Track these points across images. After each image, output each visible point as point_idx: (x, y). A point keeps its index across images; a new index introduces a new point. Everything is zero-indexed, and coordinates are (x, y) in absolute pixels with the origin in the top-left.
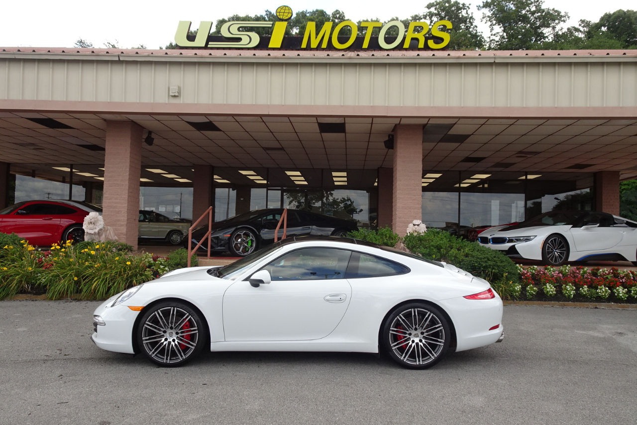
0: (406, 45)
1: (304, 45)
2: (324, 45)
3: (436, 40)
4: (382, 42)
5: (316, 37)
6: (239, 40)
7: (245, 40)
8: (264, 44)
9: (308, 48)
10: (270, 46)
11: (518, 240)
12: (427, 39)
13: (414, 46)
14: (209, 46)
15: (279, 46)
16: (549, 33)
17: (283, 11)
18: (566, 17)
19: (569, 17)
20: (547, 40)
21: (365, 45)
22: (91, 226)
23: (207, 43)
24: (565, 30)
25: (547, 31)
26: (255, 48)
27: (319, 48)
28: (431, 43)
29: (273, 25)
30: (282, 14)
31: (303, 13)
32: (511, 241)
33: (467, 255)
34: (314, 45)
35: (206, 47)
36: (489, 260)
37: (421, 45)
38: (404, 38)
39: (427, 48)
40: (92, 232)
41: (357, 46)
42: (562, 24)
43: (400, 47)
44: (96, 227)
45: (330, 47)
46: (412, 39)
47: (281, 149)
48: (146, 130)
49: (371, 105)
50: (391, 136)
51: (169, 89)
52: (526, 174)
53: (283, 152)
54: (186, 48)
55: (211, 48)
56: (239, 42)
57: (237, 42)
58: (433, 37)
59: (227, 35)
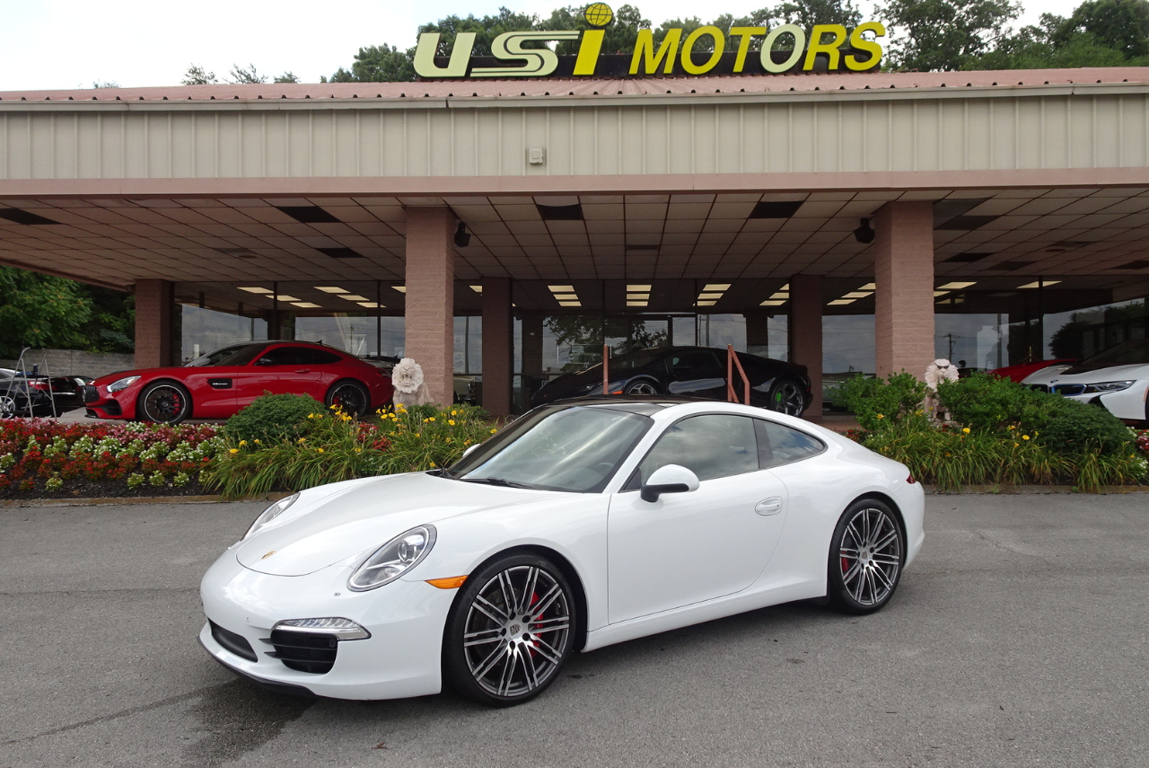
0: (808, 65)
1: (634, 70)
2: (668, 69)
3: (858, 55)
4: (766, 61)
5: (654, 55)
6: (523, 63)
7: (533, 63)
8: (565, 69)
9: (642, 75)
10: (576, 72)
11: (1103, 387)
12: (843, 54)
13: (822, 66)
14: (472, 75)
15: (591, 72)
16: (989, 38)
17: (596, 12)
18: (1019, 9)
19: (1022, 10)
20: (985, 50)
21: (739, 67)
22: (407, 381)
23: (469, 71)
24: (1016, 32)
25: (984, 34)
26: (548, 77)
27: (659, 74)
28: (850, 61)
29: (581, 35)
30: (596, 17)
31: (563, 10)
32: (1090, 389)
33: (1053, 414)
34: (651, 68)
35: (467, 77)
36: (1092, 420)
37: (834, 65)
38: (805, 53)
39: (843, 69)
40: (408, 390)
41: (725, 68)
42: (1010, 20)
43: (798, 69)
44: (415, 383)
45: (679, 72)
46: (819, 54)
47: (657, 247)
48: (458, 221)
49: (865, 170)
50: (865, 221)
51: (527, 152)
52: (1040, 279)
53: (654, 252)
54: (432, 79)
55: (475, 79)
56: (523, 66)
57: (520, 66)
58: (853, 51)
59: (504, 55)
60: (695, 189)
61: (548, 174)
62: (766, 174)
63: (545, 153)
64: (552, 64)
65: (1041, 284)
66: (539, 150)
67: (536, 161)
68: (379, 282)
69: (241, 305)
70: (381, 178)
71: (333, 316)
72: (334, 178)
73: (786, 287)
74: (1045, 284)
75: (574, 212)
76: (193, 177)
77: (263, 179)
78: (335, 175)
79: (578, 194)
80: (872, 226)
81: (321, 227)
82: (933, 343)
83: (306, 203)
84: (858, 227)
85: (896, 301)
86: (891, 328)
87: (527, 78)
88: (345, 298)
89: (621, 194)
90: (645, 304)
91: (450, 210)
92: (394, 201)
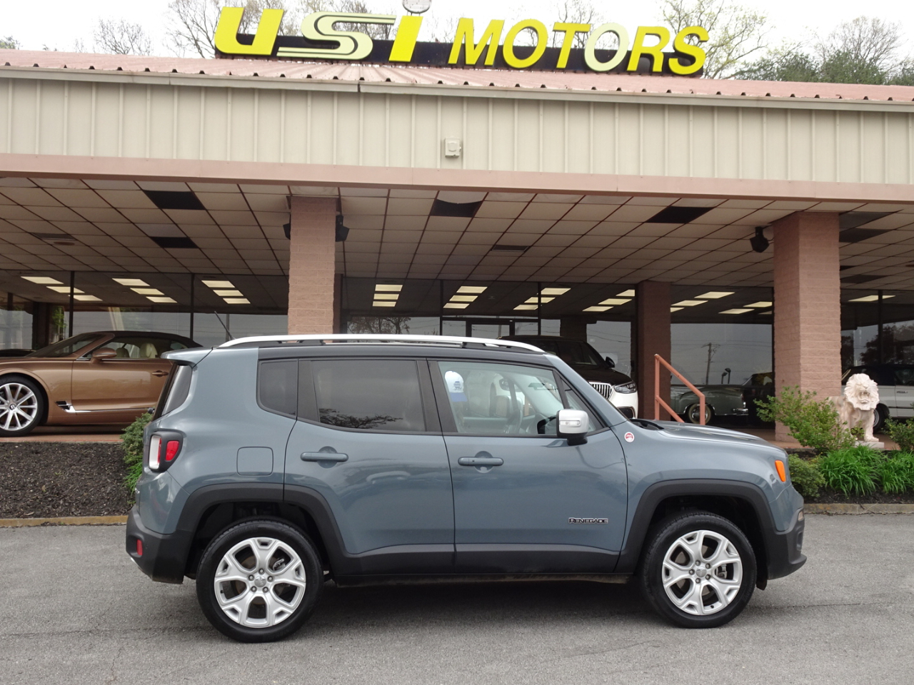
0: (633, 66)
1: (453, 58)
2: (490, 60)
3: (681, 59)
4: (591, 60)
5: (475, 46)
6: (335, 45)
7: (345, 47)
8: (380, 54)
9: (462, 64)
10: (391, 59)
12: (667, 57)
13: (646, 68)
14: (279, 54)
15: (409, 59)
21: (562, 62)
23: (275, 50)
27: (480, 64)
28: (674, 64)
34: (471, 58)
35: (273, 56)
37: (658, 67)
41: (548, 63)
43: (622, 69)
45: (500, 63)
46: (643, 55)
47: (525, 249)
48: (339, 213)
49: (789, 179)
50: (759, 230)
51: (443, 144)
52: (880, 293)
53: (519, 253)
54: (233, 56)
55: (281, 58)
56: (334, 48)
57: (330, 48)
58: (677, 54)
59: (313, 36)
60: (620, 190)
61: (465, 168)
62: (691, 179)
63: (462, 145)
64: (366, 49)
65: (880, 297)
66: (455, 142)
67: (452, 154)
68: (193, 275)
69: (10, 296)
70: (282, 165)
71: (107, 311)
72: (228, 163)
73: (631, 293)
74: (884, 297)
75: (470, 210)
77: (147, 160)
78: (228, 159)
79: (488, 190)
80: (768, 235)
81: (177, 214)
82: (839, 357)
83: (182, 188)
84: (754, 236)
85: (804, 312)
86: (799, 340)
87: (338, 61)
88: (140, 291)
89: (536, 192)
90: (464, 306)
91: (338, 201)
92: (285, 190)
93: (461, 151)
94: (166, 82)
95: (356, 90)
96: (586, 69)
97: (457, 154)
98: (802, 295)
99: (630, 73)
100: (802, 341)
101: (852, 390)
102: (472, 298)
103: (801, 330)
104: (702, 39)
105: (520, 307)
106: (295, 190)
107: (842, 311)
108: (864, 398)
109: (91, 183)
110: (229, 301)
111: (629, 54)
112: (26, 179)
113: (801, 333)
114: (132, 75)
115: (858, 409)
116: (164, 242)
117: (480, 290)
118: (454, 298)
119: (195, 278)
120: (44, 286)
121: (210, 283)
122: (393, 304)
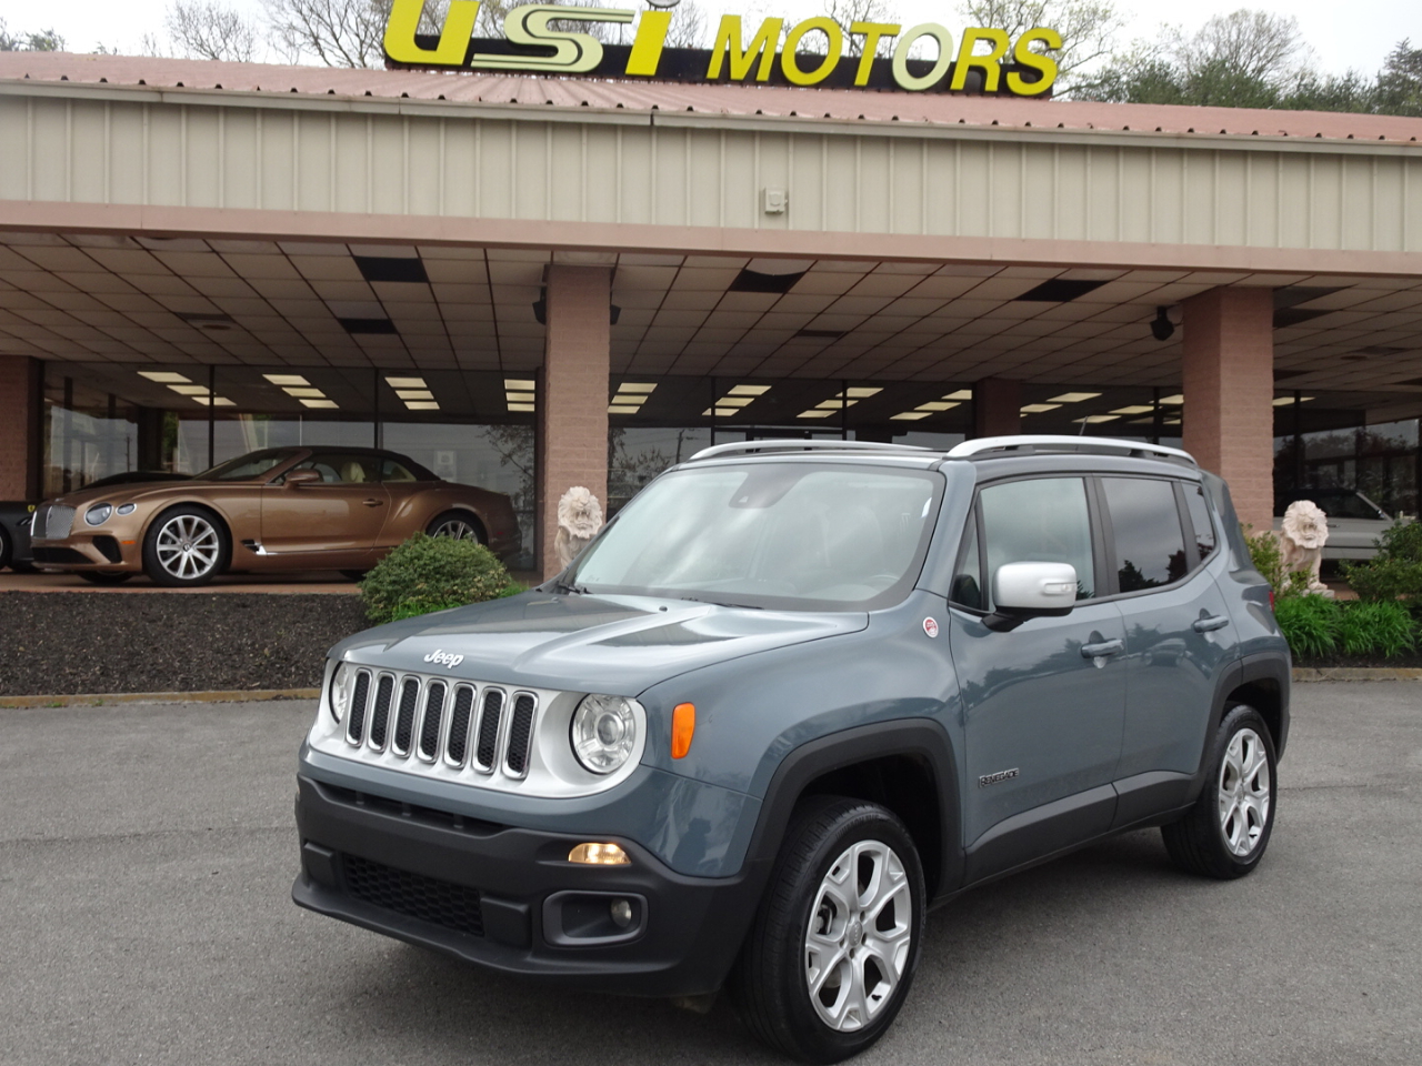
0: (958, 82)
1: (714, 71)
2: (764, 73)
3: (1024, 73)
4: (901, 74)
5: (744, 54)
7: (566, 53)
8: (613, 64)
9: (725, 77)
10: (629, 71)
12: (1005, 71)
13: (976, 86)
14: (474, 64)
15: (652, 71)
21: (862, 77)
22: (582, 520)
23: (469, 57)
26: (587, 75)
27: (751, 79)
28: (1014, 80)
34: (739, 70)
35: (466, 66)
37: (992, 84)
39: (1004, 90)
40: (586, 534)
41: (843, 78)
43: (944, 87)
44: (592, 523)
45: (778, 79)
46: (972, 68)
47: (839, 335)
49: (1217, 243)
50: (1162, 310)
51: (762, 195)
52: (1297, 395)
53: (830, 340)
54: (409, 66)
55: (475, 70)
56: (551, 56)
57: (546, 56)
58: (1019, 67)
59: (520, 38)
61: (791, 228)
63: (787, 197)
65: (1297, 400)
66: (779, 193)
67: (774, 209)
68: (377, 370)
69: (112, 398)
70: (548, 223)
71: (238, 419)
72: (477, 220)
73: (966, 394)
74: (1303, 399)
75: (783, 284)
76: (259, 207)
77: (370, 216)
78: (478, 216)
79: (817, 258)
80: (1173, 318)
81: (386, 288)
82: (1271, 479)
83: (409, 253)
84: (1154, 318)
85: (1226, 420)
86: (1219, 457)
87: (555, 74)
88: (292, 392)
89: (880, 260)
90: (730, 412)
91: (613, 271)
92: (546, 257)
93: (787, 205)
94: (394, 110)
95: (647, 122)
96: (895, 87)
97: (782, 209)
98: (1224, 398)
99: (954, 93)
100: (1223, 458)
101: (1292, 522)
102: (745, 402)
103: (1222, 443)
104: (1052, 45)
105: (808, 414)
106: (560, 257)
107: (1275, 418)
108: (1309, 533)
109: (286, 246)
110: (411, 406)
111: (953, 66)
112: (201, 242)
113: (1223, 448)
114: (349, 101)
115: (1301, 547)
116: (352, 325)
117: (760, 390)
118: (722, 401)
119: (379, 374)
120: (163, 385)
121: (393, 381)
122: (634, 410)
